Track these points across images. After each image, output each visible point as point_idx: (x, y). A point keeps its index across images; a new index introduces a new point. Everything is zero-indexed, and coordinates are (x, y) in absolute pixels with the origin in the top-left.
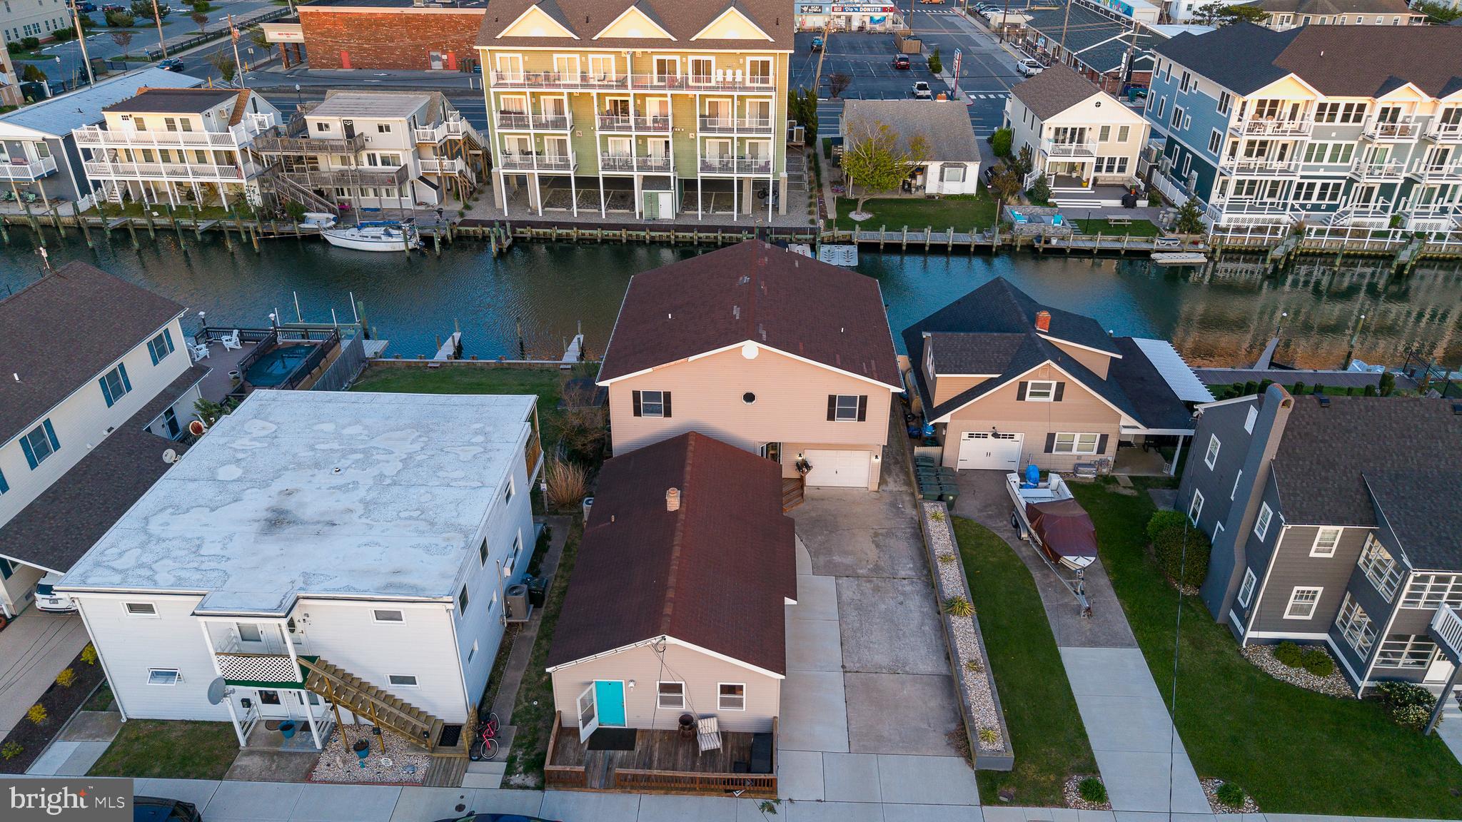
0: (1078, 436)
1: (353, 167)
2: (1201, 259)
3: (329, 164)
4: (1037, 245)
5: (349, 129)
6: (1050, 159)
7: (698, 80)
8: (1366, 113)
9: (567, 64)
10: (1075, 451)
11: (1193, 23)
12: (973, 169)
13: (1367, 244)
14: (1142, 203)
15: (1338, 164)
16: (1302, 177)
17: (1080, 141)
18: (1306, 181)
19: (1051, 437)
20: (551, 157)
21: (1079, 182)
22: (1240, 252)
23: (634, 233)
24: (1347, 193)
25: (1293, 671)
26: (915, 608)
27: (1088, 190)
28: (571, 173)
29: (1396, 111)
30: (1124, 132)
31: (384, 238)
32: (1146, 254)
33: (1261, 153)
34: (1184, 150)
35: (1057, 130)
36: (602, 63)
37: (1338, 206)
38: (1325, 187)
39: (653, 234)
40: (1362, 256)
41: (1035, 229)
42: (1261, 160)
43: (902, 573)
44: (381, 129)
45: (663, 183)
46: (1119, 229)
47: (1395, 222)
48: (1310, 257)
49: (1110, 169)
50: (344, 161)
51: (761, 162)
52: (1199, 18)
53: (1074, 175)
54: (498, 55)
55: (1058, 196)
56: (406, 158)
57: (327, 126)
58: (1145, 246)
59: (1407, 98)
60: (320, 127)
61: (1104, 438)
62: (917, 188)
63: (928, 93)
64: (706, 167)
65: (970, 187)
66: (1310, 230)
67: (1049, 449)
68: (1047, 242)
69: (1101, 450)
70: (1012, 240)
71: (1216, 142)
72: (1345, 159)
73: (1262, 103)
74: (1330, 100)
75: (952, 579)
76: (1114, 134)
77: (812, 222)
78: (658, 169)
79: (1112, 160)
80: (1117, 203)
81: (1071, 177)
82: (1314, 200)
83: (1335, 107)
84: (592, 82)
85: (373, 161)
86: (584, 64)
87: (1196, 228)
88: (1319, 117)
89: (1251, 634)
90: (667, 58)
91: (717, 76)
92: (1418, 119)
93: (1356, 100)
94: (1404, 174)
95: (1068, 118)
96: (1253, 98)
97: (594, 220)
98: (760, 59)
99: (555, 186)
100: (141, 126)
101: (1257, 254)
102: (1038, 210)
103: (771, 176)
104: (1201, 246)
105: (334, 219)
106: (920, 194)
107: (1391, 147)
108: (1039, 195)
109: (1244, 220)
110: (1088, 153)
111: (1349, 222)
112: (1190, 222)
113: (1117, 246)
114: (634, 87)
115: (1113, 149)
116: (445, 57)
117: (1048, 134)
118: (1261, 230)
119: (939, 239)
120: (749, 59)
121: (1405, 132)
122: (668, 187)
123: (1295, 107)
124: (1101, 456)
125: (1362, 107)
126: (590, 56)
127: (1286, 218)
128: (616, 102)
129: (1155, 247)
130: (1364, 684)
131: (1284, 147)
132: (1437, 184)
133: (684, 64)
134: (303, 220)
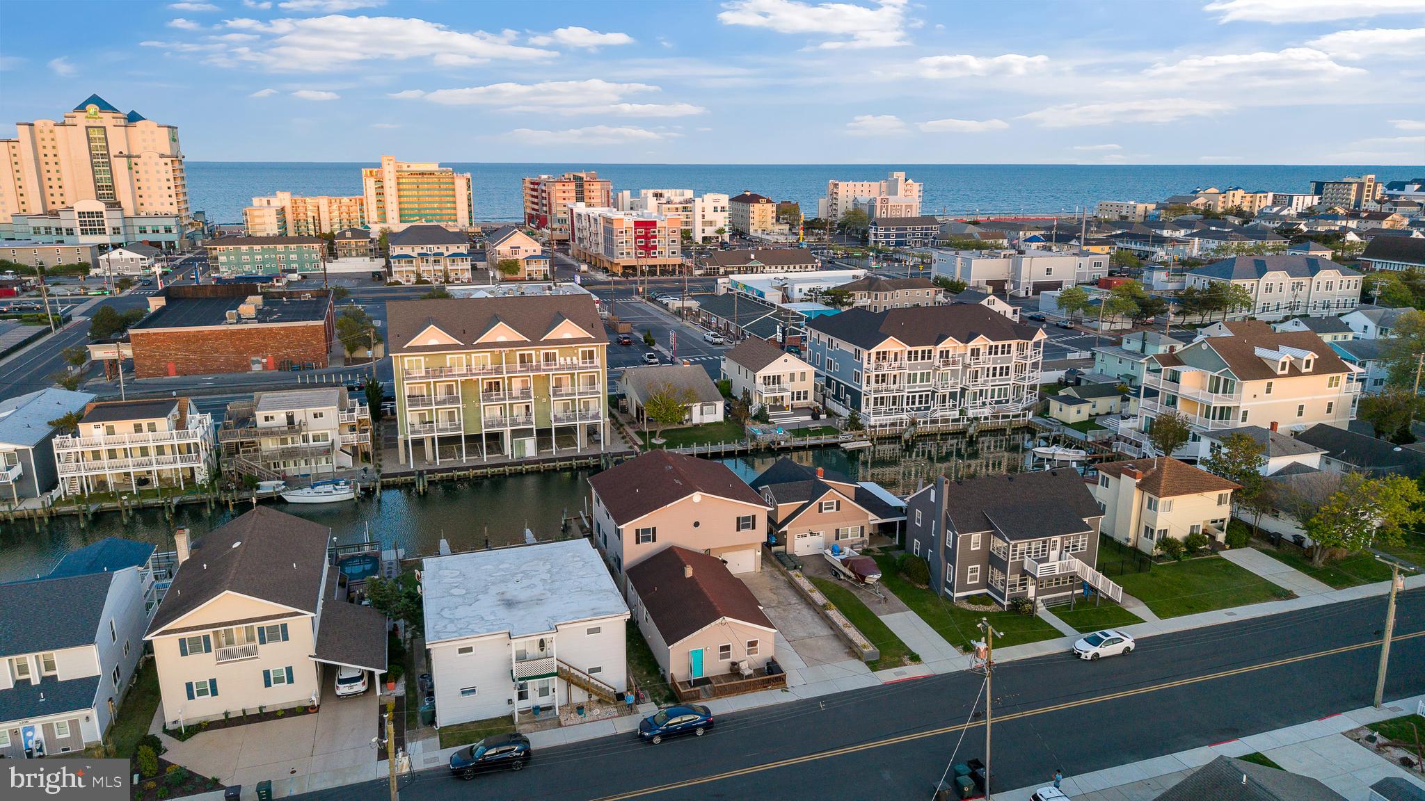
0: (850, 529)
1: (290, 445)
2: (868, 444)
3: (269, 445)
4: (773, 447)
5: (290, 419)
6: (764, 396)
7: (547, 365)
8: (933, 355)
9: (457, 362)
10: (850, 538)
11: (806, 301)
12: (720, 405)
13: (951, 426)
14: (823, 416)
15: (925, 383)
16: (908, 392)
17: (779, 383)
18: (911, 395)
19: (837, 531)
20: (443, 422)
21: (782, 408)
22: (885, 438)
23: (513, 468)
24: (933, 399)
25: (977, 606)
26: (807, 614)
27: (790, 412)
28: (462, 433)
29: (947, 352)
30: (803, 374)
31: (334, 492)
32: (836, 445)
33: (883, 381)
34: (838, 384)
35: (765, 378)
36: (481, 359)
37: (930, 407)
38: (921, 397)
39: (527, 467)
40: (950, 434)
41: (768, 438)
42: (884, 385)
43: (794, 602)
44: (315, 416)
45: (527, 433)
46: (816, 433)
47: (962, 412)
48: (923, 437)
49: (798, 398)
50: (284, 441)
51: (591, 413)
52: (810, 297)
53: (778, 404)
54: (406, 359)
55: (774, 417)
56: (333, 435)
57: (272, 417)
58: (834, 441)
59: (949, 344)
60: (267, 419)
61: (862, 528)
62: (687, 421)
63: (656, 360)
64: (557, 419)
65: (719, 417)
66: (920, 422)
67: (837, 538)
68: (779, 444)
69: (862, 535)
70: (757, 445)
71: (858, 377)
72: (928, 380)
73: (878, 353)
74: (913, 349)
75: (818, 597)
76: (798, 377)
77: (631, 447)
78: (524, 424)
79: (799, 393)
80: (809, 418)
81: (777, 405)
82: (917, 405)
83: (916, 352)
84: (474, 371)
85: (305, 439)
86: (469, 361)
87: (860, 427)
88: (909, 358)
89: (957, 595)
90: (526, 352)
91: (560, 360)
92: (959, 355)
93: (927, 348)
94: (960, 386)
95: (770, 370)
96: (874, 351)
97: (479, 463)
98: (587, 349)
99: (448, 443)
100: (111, 431)
101: (895, 438)
102: (765, 426)
103: (602, 421)
104: (865, 437)
105: (283, 484)
106: (689, 424)
107: (949, 372)
108: (762, 417)
109: (883, 420)
110: (784, 390)
111: (938, 415)
112: (854, 424)
113: (818, 442)
114: (507, 372)
115: (798, 386)
116: (264, 360)
117: (759, 381)
118: (893, 424)
119: (715, 449)
120: (580, 350)
121: (954, 363)
122: (532, 435)
123: (896, 354)
124: (863, 539)
125: (930, 351)
126: (473, 355)
127: (905, 416)
128: (491, 383)
129: (840, 440)
130: (1006, 603)
131: (895, 376)
132: (977, 389)
133: (538, 356)
134: (258, 488)
